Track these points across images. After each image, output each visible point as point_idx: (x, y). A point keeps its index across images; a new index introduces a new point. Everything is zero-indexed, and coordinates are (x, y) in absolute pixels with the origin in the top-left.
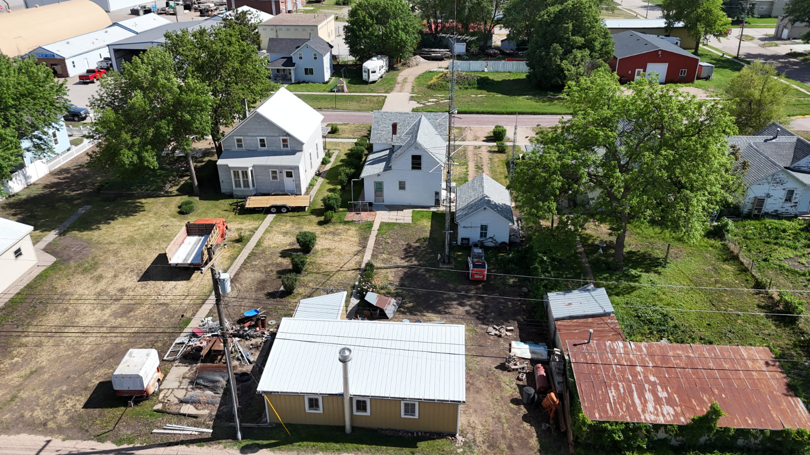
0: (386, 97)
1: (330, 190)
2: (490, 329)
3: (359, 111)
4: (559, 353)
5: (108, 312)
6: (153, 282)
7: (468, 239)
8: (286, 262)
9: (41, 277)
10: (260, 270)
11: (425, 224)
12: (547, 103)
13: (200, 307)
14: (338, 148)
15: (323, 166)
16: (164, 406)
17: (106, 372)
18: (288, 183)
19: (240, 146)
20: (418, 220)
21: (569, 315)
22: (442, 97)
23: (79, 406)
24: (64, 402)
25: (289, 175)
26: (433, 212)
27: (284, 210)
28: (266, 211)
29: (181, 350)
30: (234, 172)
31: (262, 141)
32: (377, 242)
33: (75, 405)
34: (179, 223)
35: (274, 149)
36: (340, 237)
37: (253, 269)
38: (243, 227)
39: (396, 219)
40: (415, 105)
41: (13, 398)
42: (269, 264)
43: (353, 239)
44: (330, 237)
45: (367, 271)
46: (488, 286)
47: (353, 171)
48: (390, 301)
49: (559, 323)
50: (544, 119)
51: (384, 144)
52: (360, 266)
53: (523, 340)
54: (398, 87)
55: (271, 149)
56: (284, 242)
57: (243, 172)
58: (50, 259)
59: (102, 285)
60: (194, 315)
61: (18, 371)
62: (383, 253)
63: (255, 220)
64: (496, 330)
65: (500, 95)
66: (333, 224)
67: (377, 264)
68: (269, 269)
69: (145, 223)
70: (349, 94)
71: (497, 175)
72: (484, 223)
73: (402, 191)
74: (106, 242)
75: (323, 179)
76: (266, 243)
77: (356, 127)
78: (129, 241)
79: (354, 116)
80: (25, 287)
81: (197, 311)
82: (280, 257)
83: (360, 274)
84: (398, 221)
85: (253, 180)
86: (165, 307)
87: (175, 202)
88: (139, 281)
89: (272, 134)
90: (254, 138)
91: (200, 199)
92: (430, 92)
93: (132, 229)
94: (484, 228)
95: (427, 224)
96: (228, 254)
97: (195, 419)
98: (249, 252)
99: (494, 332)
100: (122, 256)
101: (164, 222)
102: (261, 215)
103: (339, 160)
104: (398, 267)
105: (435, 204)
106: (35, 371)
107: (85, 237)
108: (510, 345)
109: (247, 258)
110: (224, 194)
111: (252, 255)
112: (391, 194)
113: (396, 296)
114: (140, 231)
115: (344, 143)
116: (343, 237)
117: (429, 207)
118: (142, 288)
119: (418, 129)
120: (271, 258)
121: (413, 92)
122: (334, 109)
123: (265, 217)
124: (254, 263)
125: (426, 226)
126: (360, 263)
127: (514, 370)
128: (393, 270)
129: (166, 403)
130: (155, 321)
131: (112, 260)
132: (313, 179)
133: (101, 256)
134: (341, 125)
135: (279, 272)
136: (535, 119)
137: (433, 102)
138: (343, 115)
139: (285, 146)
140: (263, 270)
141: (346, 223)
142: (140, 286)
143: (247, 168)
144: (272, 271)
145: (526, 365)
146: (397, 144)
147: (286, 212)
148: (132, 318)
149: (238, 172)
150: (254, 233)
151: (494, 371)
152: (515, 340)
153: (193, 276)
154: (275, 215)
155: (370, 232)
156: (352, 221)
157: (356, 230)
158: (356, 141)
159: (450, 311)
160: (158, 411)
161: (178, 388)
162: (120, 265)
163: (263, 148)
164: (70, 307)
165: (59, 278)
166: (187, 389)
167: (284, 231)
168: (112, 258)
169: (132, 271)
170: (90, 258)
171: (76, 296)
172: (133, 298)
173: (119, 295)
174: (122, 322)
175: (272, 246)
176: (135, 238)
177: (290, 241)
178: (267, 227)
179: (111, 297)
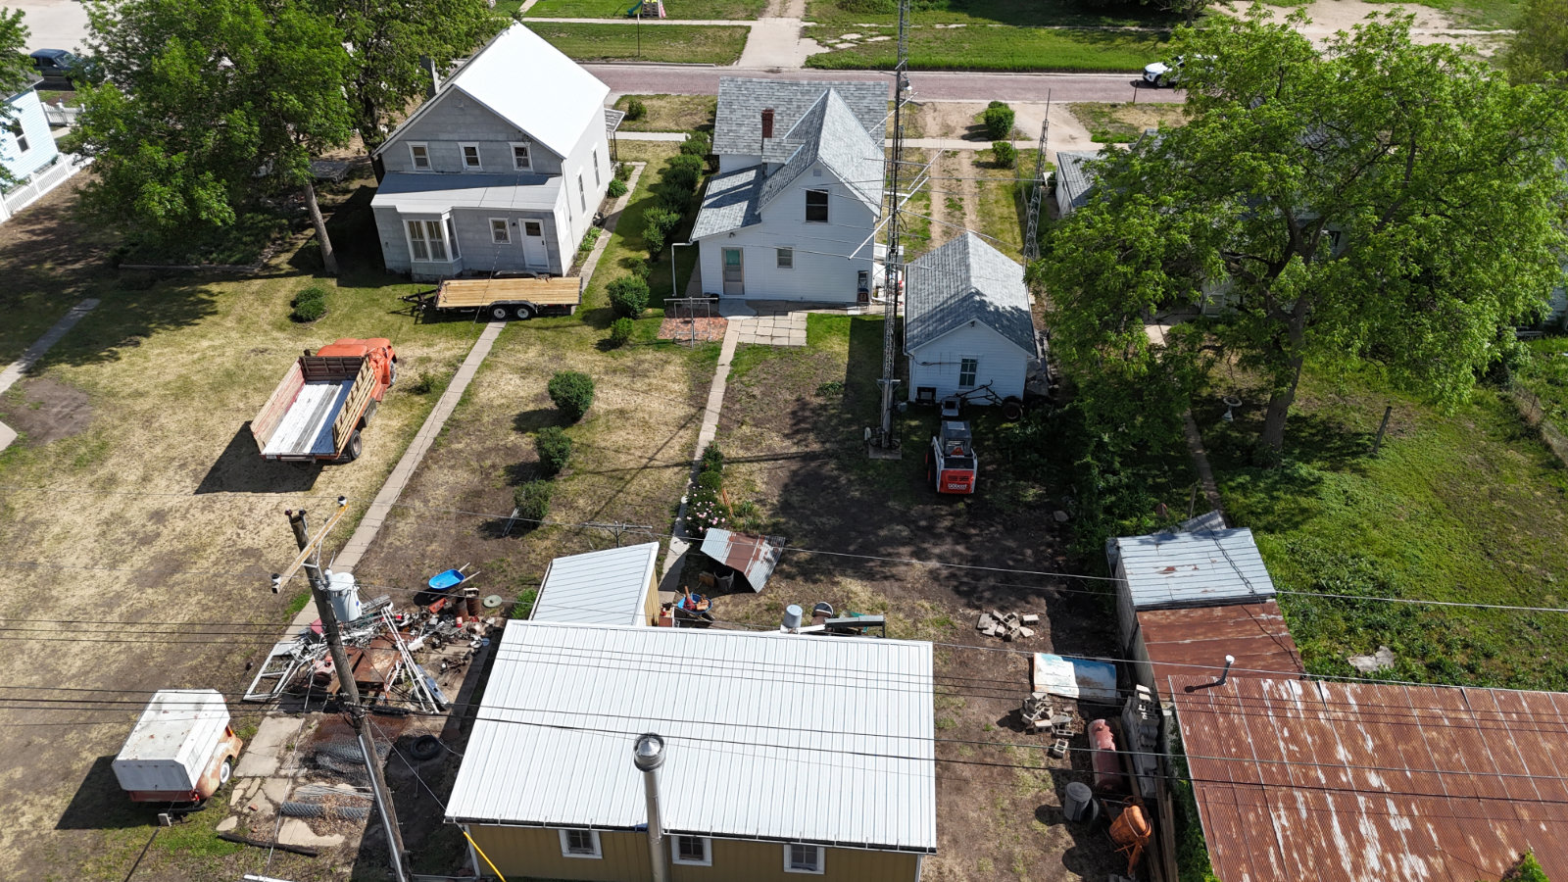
0: (748, 29)
1: (626, 263)
2: (985, 619)
3: (690, 62)
4: (1147, 698)
5: (125, 571)
6: (229, 494)
7: (933, 390)
8: (525, 444)
10: (468, 464)
11: (837, 348)
12: (1101, 45)
14: (643, 156)
15: (611, 201)
16: (241, 824)
17: (114, 731)
18: (532, 246)
19: (422, 162)
20: (820, 338)
21: (1169, 598)
23: (49, 823)
24: (15, 811)
25: (533, 229)
26: (854, 318)
27: (523, 313)
28: (484, 315)
29: (286, 674)
30: (411, 224)
31: (470, 151)
32: (729, 396)
33: (40, 819)
34: (291, 344)
35: (499, 169)
36: (647, 380)
37: (452, 462)
38: (433, 355)
39: (772, 337)
40: (812, 48)
42: (490, 450)
43: (676, 387)
44: (625, 381)
45: (707, 470)
46: (979, 509)
47: (675, 217)
48: (759, 551)
49: (1146, 616)
50: (1095, 82)
51: (744, 155)
52: (693, 454)
53: (1061, 647)
54: (775, 3)
55: (490, 169)
56: (522, 394)
57: (429, 224)
59: (113, 503)
62: (744, 422)
63: (459, 336)
64: (999, 622)
65: (997, 25)
66: (633, 347)
67: (732, 451)
68: (488, 463)
69: (217, 343)
70: (669, 22)
71: (994, 223)
72: (970, 355)
73: (784, 271)
74: (128, 391)
75: (610, 235)
76: (483, 396)
77: (683, 103)
78: (179, 388)
79: (678, 75)
82: (514, 429)
83: (691, 476)
84: (776, 342)
85: (452, 241)
86: (251, 562)
87: (283, 293)
88: (197, 492)
89: (491, 138)
90: (453, 145)
91: (339, 285)
92: (845, 17)
93: (185, 358)
94: (969, 366)
95: (839, 347)
96: (396, 424)
97: (310, 860)
98: (445, 418)
99: (993, 628)
100: (161, 428)
101: (258, 341)
102: (473, 325)
103: (646, 186)
104: (775, 458)
105: (859, 299)
107: (82, 379)
108: (1031, 661)
109: (440, 435)
110: (392, 272)
111: (452, 425)
112: (760, 275)
113: (772, 532)
114: (206, 364)
115: (657, 145)
116: (654, 381)
117: (843, 306)
118: (203, 509)
119: (821, 125)
120: (493, 433)
121: (807, 18)
122: (636, 58)
123: (482, 331)
124: (455, 446)
125: (838, 354)
126: (690, 447)
127: (1040, 730)
128: (764, 465)
129: (247, 815)
130: (228, 596)
131: (138, 437)
132: (589, 234)
133: (115, 427)
134: (651, 98)
135: (510, 470)
136: (1074, 82)
137: (850, 42)
138: (656, 75)
139: (523, 163)
140: (475, 465)
141: (662, 345)
142: (200, 504)
143: (439, 216)
144: (493, 466)
145: (1068, 719)
146: (773, 161)
147: (529, 318)
148: (177, 589)
149: (418, 224)
150: (457, 369)
151: (996, 733)
152: (1043, 648)
153: (319, 478)
154: (502, 325)
155: (715, 369)
156: (674, 342)
157: (684, 365)
158: (681, 138)
159: (894, 570)
160: (227, 837)
161: (276, 775)
162: (158, 450)
163: (473, 168)
164: (42, 560)
165: (19, 485)
166: (294, 778)
167: (523, 364)
168: (139, 432)
169: (182, 466)
170: (90, 433)
171: (56, 530)
172: (184, 535)
173: (151, 527)
174: (154, 597)
175: (497, 403)
176: (192, 382)
177: (536, 391)
178: (485, 355)
179: (134, 534)
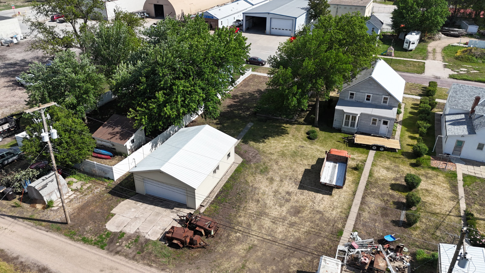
0: (424, 63)
1: (412, 138)
3: (407, 72)
5: (284, 209)
6: (307, 191)
8: (402, 197)
9: (237, 171)
10: (379, 197)
13: (346, 221)
15: (398, 115)
17: (298, 262)
18: (383, 128)
22: (470, 68)
25: (385, 123)
27: (382, 149)
28: (368, 147)
29: (345, 257)
30: (347, 116)
32: (466, 192)
34: (310, 146)
35: (376, 103)
36: (432, 181)
37: (373, 196)
38: (355, 158)
39: (475, 174)
40: (449, 72)
41: (244, 266)
42: (385, 194)
43: (444, 185)
44: (426, 179)
45: (468, 219)
52: (459, 211)
54: (431, 56)
55: (373, 103)
56: (389, 176)
57: (353, 117)
58: (240, 160)
59: (275, 186)
60: (344, 226)
61: (241, 244)
62: (475, 203)
63: (362, 153)
66: (423, 167)
68: (385, 198)
69: (288, 142)
73: (480, 151)
74: (268, 152)
75: (401, 126)
76: (376, 175)
78: (282, 154)
79: (404, 76)
80: (230, 177)
81: (345, 224)
82: (391, 189)
83: (462, 220)
84: (477, 175)
86: (321, 215)
87: (303, 130)
88: (298, 189)
89: (377, 93)
90: (364, 94)
91: (320, 130)
92: (458, 62)
93: (281, 145)
98: (366, 180)
100: (281, 165)
101: (300, 143)
102: (365, 150)
103: (408, 112)
106: (252, 247)
107: (255, 146)
109: (366, 185)
111: (368, 183)
112: (469, 151)
114: (287, 148)
116: (436, 182)
118: (301, 194)
120: (384, 188)
121: (444, 61)
123: (369, 152)
124: (372, 190)
130: (318, 225)
131: (275, 167)
132: (394, 125)
133: (268, 163)
135: (394, 203)
137: (464, 71)
139: (385, 102)
140: (381, 198)
141: (434, 169)
143: (357, 115)
144: (388, 200)
147: (383, 151)
148: (301, 219)
149: (349, 116)
150: (365, 164)
153: (333, 192)
154: (375, 151)
155: (457, 181)
156: (438, 168)
157: (444, 177)
158: (417, 97)
162: (282, 172)
163: (367, 102)
164: (260, 200)
165: (248, 175)
167: (386, 166)
168: (275, 166)
169: (290, 179)
170: (262, 163)
171: (262, 191)
172: (297, 201)
173: (287, 196)
174: (296, 220)
175: (381, 178)
176: (285, 153)
177: (393, 177)
178: (372, 161)
179: (283, 197)
